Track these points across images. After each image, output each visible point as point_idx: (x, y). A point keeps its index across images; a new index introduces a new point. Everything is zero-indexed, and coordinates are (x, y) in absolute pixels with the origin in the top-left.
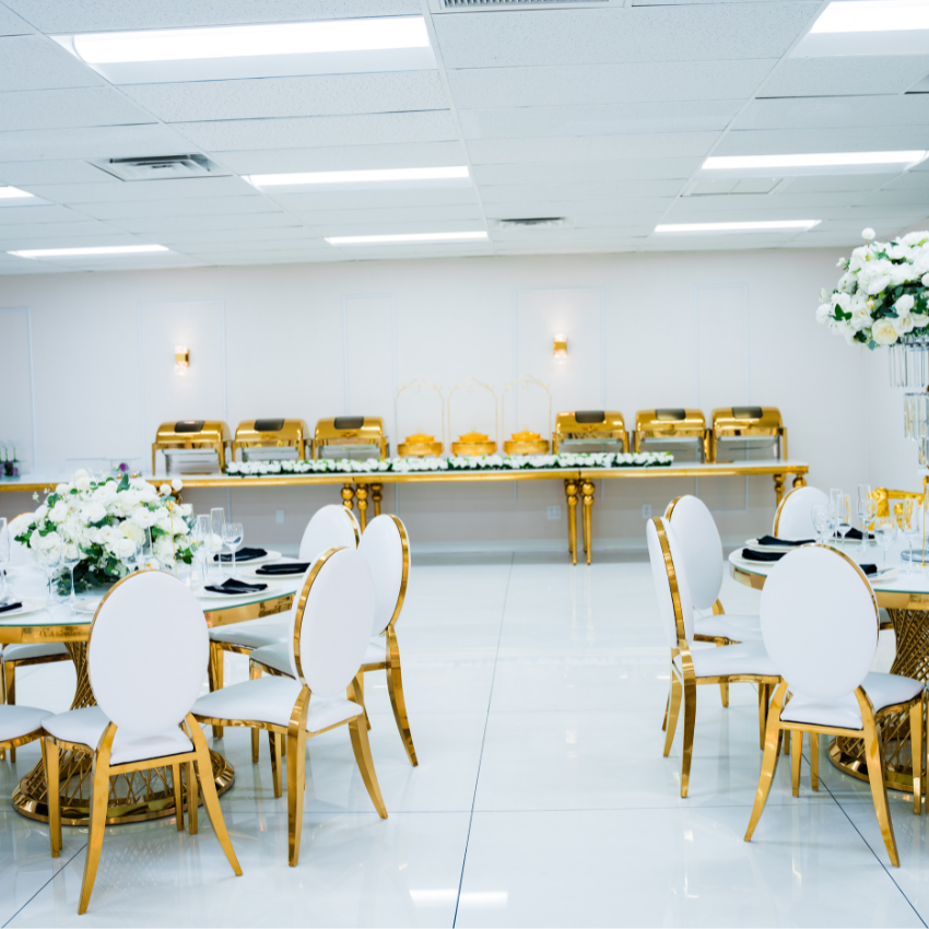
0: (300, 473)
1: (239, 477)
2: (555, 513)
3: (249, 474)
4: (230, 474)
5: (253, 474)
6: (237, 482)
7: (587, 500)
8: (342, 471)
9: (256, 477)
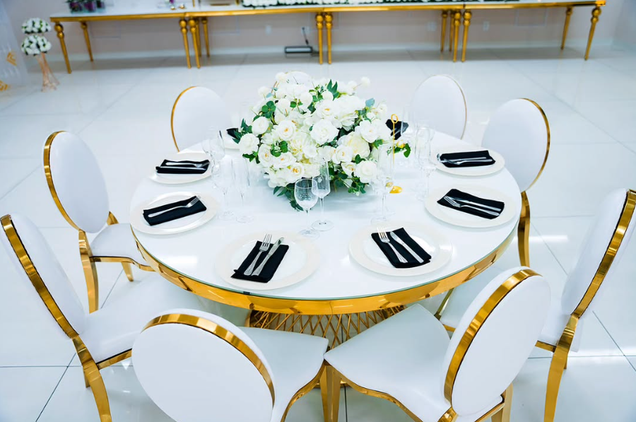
0: (289, 5)
1: (251, 8)
2: (433, 27)
3: (258, 6)
4: (245, 6)
5: (261, 6)
6: (251, 12)
7: (467, 22)
8: (316, 4)
9: (262, 8)
